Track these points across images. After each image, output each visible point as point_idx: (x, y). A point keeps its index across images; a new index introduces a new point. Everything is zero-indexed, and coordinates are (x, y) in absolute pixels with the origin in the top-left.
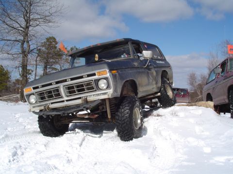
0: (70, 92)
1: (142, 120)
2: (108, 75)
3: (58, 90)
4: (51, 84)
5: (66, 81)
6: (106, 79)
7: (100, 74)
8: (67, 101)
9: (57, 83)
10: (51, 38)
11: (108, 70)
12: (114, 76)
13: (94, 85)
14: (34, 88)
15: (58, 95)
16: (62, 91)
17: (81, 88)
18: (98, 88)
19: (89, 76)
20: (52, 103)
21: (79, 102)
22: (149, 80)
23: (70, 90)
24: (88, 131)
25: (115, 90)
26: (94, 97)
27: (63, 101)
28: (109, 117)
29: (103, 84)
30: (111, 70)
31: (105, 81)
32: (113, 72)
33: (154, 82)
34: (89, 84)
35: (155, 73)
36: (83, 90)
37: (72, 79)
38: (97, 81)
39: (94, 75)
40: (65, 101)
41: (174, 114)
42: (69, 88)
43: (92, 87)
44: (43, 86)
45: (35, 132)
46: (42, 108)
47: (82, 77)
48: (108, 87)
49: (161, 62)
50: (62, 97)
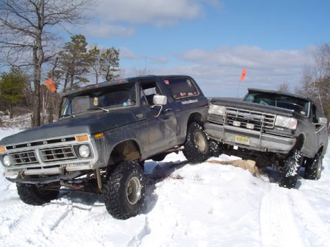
0: (49, 158)
1: (143, 191)
2: (89, 140)
3: (33, 154)
4: (25, 145)
5: (41, 143)
6: (87, 145)
7: (79, 138)
8: (44, 167)
9: (33, 144)
11: (89, 136)
12: (97, 142)
13: (73, 151)
14: (8, 148)
15: (34, 159)
16: (38, 155)
17: (59, 153)
18: (79, 156)
19: (68, 140)
20: (28, 169)
21: (56, 170)
22: (163, 132)
23: (48, 155)
24: (79, 199)
25: (100, 159)
26: (73, 166)
27: (40, 168)
28: (100, 187)
29: (84, 152)
30: (93, 135)
31: (87, 148)
32: (97, 136)
33: (174, 133)
34: (68, 149)
35: (175, 121)
36: (62, 156)
37: (49, 142)
38: (77, 147)
39: (73, 139)
40: (42, 167)
42: (46, 152)
43: (73, 153)
45: (13, 199)
47: (59, 141)
48: (90, 155)
49: (191, 101)
50: (38, 163)
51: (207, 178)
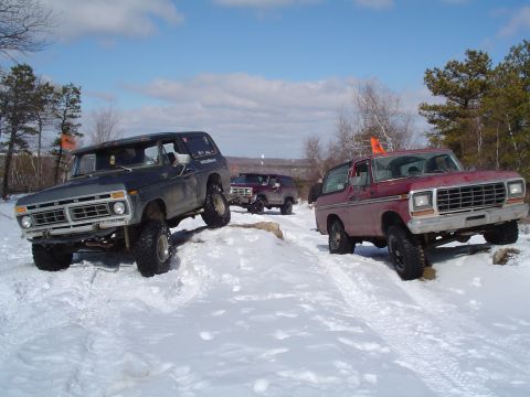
0: (78, 216)
1: (170, 250)
2: (125, 197)
3: (62, 213)
4: (52, 204)
5: (72, 201)
6: (124, 202)
7: (116, 196)
8: (74, 226)
9: (61, 203)
10: (21, 67)
11: (125, 192)
12: (133, 199)
13: (108, 209)
14: (29, 208)
15: (62, 218)
16: (68, 214)
17: (91, 211)
18: (113, 213)
19: (102, 197)
20: (54, 229)
21: (89, 228)
22: (185, 193)
23: (78, 213)
25: (135, 216)
26: (107, 222)
27: (69, 227)
28: (128, 246)
29: (119, 209)
30: (129, 192)
31: (122, 204)
32: (133, 193)
33: (194, 195)
34: (102, 207)
35: (195, 181)
36: (95, 214)
37: (80, 200)
38: (112, 204)
39: (109, 196)
40: (72, 226)
41: (220, 240)
42: (76, 211)
43: (107, 210)
44: (42, 206)
46: (41, 234)
47: (93, 198)
48: (126, 212)
49: (209, 161)
50: (67, 221)
51: (230, 241)
